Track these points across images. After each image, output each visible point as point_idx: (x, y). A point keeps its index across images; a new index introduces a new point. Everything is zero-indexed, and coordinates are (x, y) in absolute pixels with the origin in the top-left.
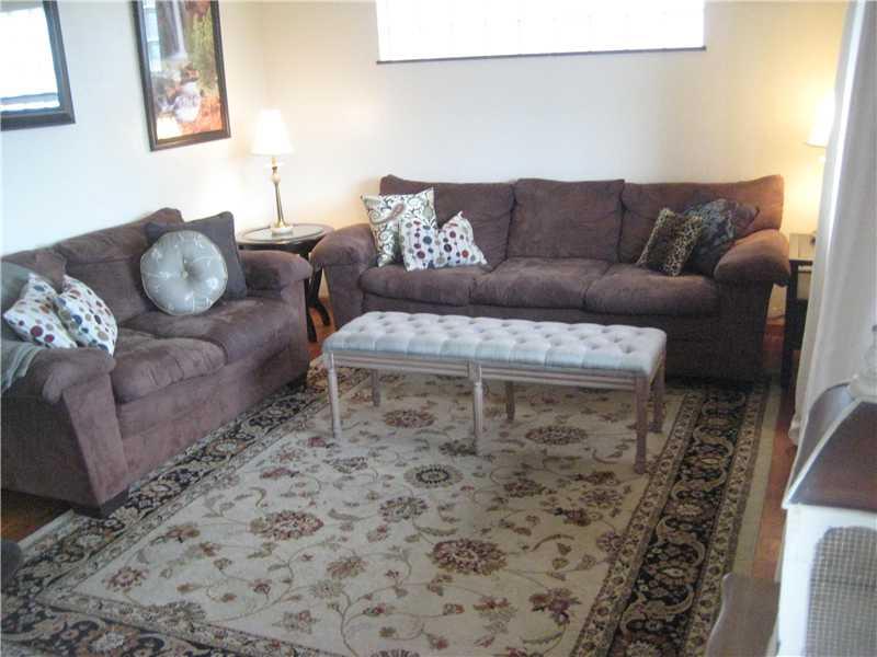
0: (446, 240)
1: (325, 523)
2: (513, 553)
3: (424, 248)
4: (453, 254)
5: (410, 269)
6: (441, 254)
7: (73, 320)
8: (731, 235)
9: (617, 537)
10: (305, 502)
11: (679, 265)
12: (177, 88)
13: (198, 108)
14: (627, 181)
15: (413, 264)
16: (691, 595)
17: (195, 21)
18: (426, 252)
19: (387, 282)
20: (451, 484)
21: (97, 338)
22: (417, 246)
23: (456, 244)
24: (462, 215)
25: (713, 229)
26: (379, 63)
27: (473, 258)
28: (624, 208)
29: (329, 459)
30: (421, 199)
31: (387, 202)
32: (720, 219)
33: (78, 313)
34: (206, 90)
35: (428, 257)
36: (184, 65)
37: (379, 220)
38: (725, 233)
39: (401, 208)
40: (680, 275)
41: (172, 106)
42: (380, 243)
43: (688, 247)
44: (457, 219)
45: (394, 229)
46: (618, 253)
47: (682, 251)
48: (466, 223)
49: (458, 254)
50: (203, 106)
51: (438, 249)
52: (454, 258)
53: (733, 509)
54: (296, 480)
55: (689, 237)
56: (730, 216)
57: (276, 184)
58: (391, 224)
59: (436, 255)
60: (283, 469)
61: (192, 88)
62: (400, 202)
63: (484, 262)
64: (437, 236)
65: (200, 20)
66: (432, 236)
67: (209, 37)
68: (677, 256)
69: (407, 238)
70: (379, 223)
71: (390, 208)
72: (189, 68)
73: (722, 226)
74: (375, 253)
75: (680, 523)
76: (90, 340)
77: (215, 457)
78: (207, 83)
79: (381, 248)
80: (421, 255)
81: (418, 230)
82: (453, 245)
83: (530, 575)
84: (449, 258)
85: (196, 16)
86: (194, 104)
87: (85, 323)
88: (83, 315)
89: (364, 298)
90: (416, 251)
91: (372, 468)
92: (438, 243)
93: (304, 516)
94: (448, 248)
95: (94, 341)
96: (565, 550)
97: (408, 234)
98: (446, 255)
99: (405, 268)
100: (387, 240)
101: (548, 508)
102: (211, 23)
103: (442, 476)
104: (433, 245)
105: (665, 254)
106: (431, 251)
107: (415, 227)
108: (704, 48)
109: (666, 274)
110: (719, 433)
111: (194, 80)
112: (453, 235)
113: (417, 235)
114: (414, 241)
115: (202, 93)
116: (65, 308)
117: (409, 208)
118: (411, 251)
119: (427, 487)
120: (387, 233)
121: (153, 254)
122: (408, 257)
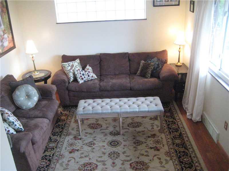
0: (88, 74)
1: (98, 164)
2: (149, 163)
3: (83, 77)
4: (90, 77)
5: (80, 83)
6: (87, 78)
7: (12, 123)
8: (161, 67)
9: (168, 152)
10: (87, 159)
11: (150, 76)
12: (3, 37)
13: (8, 42)
14: (129, 53)
15: (81, 82)
16: (193, 165)
17: (4, 15)
18: (84, 78)
19: (76, 88)
20: (120, 145)
21: (19, 127)
22: (81, 76)
23: (90, 74)
24: (89, 66)
25: (156, 66)
26: (57, 23)
27: (94, 77)
28: (129, 60)
29: (83, 143)
30: (77, 62)
31: (69, 64)
32: (157, 63)
33: (13, 121)
34: (9, 35)
35: (84, 79)
36: (3, 29)
37: (68, 70)
38: (160, 67)
39: (73, 66)
40: (150, 78)
41: (2, 43)
42: (69, 76)
43: (151, 71)
44: (88, 67)
45: (73, 72)
46: (130, 72)
47: (150, 72)
48: (90, 68)
49: (91, 77)
50: (9, 41)
51: (86, 77)
52: (90, 78)
53: (187, 139)
54: (80, 152)
55: (151, 69)
56: (159, 62)
57: (33, 61)
58: (71, 71)
59: (86, 78)
60: (73, 149)
61: (6, 36)
62: (72, 64)
63: (97, 78)
64: (85, 73)
65: (5, 15)
66: (84, 73)
67: (8, 20)
68: (149, 74)
69: (77, 74)
70: (68, 71)
71: (70, 66)
72: (4, 30)
73: (158, 65)
74: (69, 79)
75: (179, 145)
76: (17, 127)
77: (51, 149)
78: (9, 34)
79: (70, 78)
80: (82, 79)
81: (80, 72)
82: (89, 75)
83: (157, 168)
84: (89, 78)
85: (4, 14)
86: (7, 41)
87: (15, 123)
88: (14, 121)
89: (68, 92)
90: (81, 78)
91: (97, 144)
92: (86, 75)
93: (90, 163)
94: (89, 76)
95: (19, 128)
96: (160, 159)
97: (78, 73)
98: (88, 78)
99: (79, 83)
100: (71, 75)
101: (148, 147)
102: (7, 15)
103: (117, 143)
104: (85, 76)
105: (146, 73)
106: (85, 77)
107: (79, 71)
108: (146, 19)
109: (146, 78)
110: (170, 118)
111: (6, 33)
112: (89, 72)
113: (80, 73)
114: (80, 75)
115: (8, 37)
116: (9, 121)
117: (75, 65)
118: (79, 78)
119: (115, 147)
120: (71, 73)
121: (17, 93)
122: (79, 80)
